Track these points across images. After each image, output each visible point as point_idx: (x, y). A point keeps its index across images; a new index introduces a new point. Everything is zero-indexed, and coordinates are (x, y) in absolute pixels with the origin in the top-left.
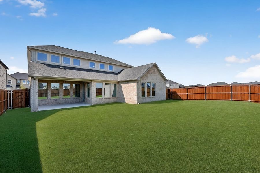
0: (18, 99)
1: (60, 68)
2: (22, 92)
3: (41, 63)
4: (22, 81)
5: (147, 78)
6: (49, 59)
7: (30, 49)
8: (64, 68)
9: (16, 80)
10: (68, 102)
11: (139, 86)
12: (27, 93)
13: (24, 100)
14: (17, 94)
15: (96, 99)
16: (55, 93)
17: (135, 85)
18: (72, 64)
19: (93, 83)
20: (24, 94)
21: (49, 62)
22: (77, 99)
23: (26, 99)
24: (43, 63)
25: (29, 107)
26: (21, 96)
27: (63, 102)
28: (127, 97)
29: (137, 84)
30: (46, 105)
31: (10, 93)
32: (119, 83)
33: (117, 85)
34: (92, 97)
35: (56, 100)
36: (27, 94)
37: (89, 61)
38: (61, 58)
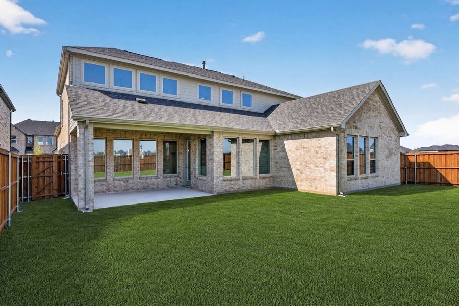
0: (42, 177)
1: (137, 99)
2: (50, 161)
3: (93, 88)
4: (37, 139)
5: (358, 125)
6: (109, 79)
7: (70, 54)
8: (144, 100)
9: (26, 135)
10: (152, 186)
11: (340, 146)
12: (61, 163)
13: (55, 179)
14: (41, 164)
15: (224, 180)
16: (124, 163)
17: (329, 143)
18: (158, 91)
19: (216, 136)
20: (55, 165)
21: (109, 87)
22: (171, 179)
23: (59, 177)
24: (96, 88)
25: (67, 197)
26: (48, 170)
27: (140, 186)
28: (303, 176)
29: (338, 141)
30: (103, 192)
31: (26, 164)
32: (277, 138)
33: (272, 144)
34: (215, 175)
35: (126, 181)
36: (61, 165)
37: (199, 84)
38: (136, 76)
